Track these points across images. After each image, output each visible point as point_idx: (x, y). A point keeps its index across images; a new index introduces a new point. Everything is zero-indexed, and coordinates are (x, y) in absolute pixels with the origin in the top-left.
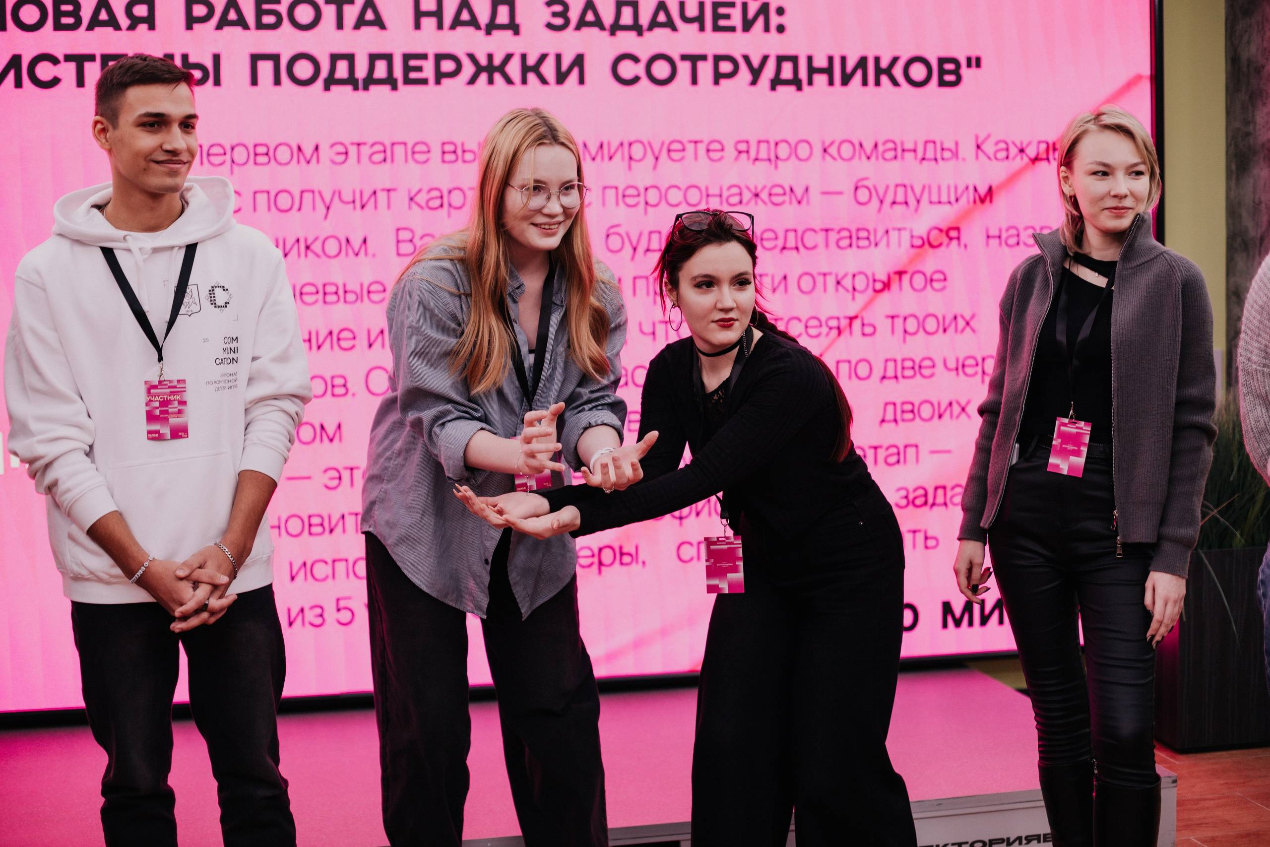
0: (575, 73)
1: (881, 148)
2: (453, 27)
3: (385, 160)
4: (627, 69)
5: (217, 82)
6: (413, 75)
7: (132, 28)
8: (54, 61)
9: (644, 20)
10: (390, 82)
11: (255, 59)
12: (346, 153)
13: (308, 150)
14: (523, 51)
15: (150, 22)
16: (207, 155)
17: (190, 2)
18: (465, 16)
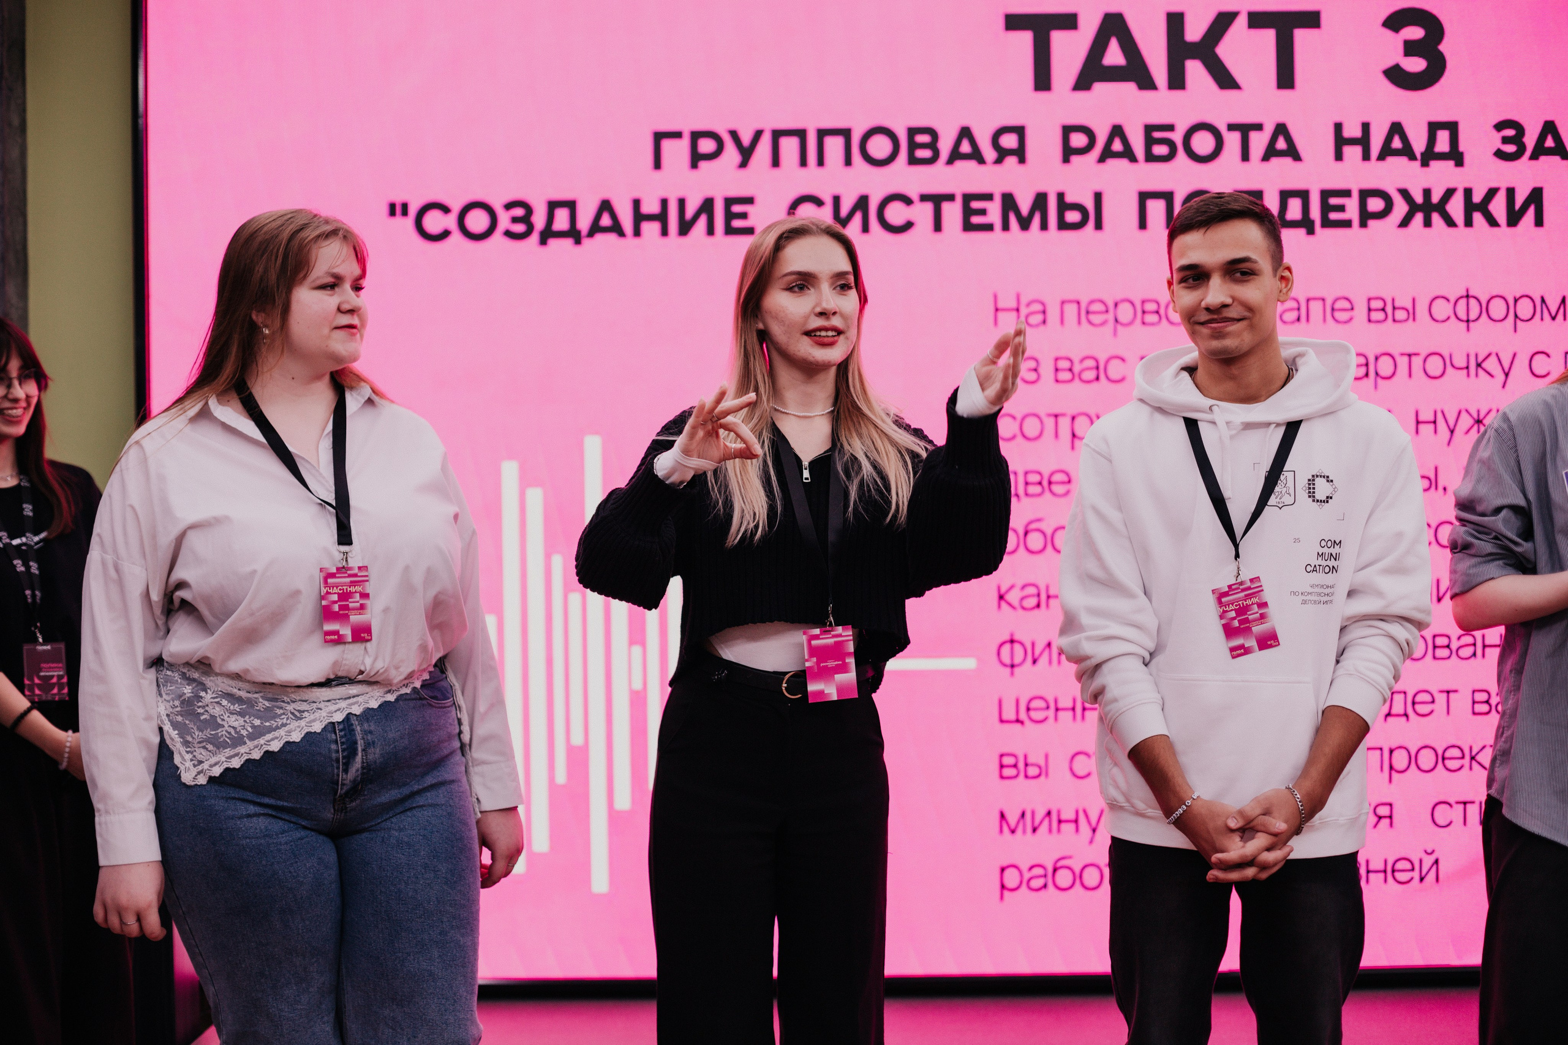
0: (1531, 213)
2: (1381, 157)
3: (1298, 319)
5: (1099, 226)
6: (1333, 216)
7: (999, 161)
8: (907, 201)
10: (1306, 224)
11: (1144, 197)
14: (1467, 185)
15: (1020, 154)
16: (1085, 313)
17: (1067, 130)
18: (1397, 143)
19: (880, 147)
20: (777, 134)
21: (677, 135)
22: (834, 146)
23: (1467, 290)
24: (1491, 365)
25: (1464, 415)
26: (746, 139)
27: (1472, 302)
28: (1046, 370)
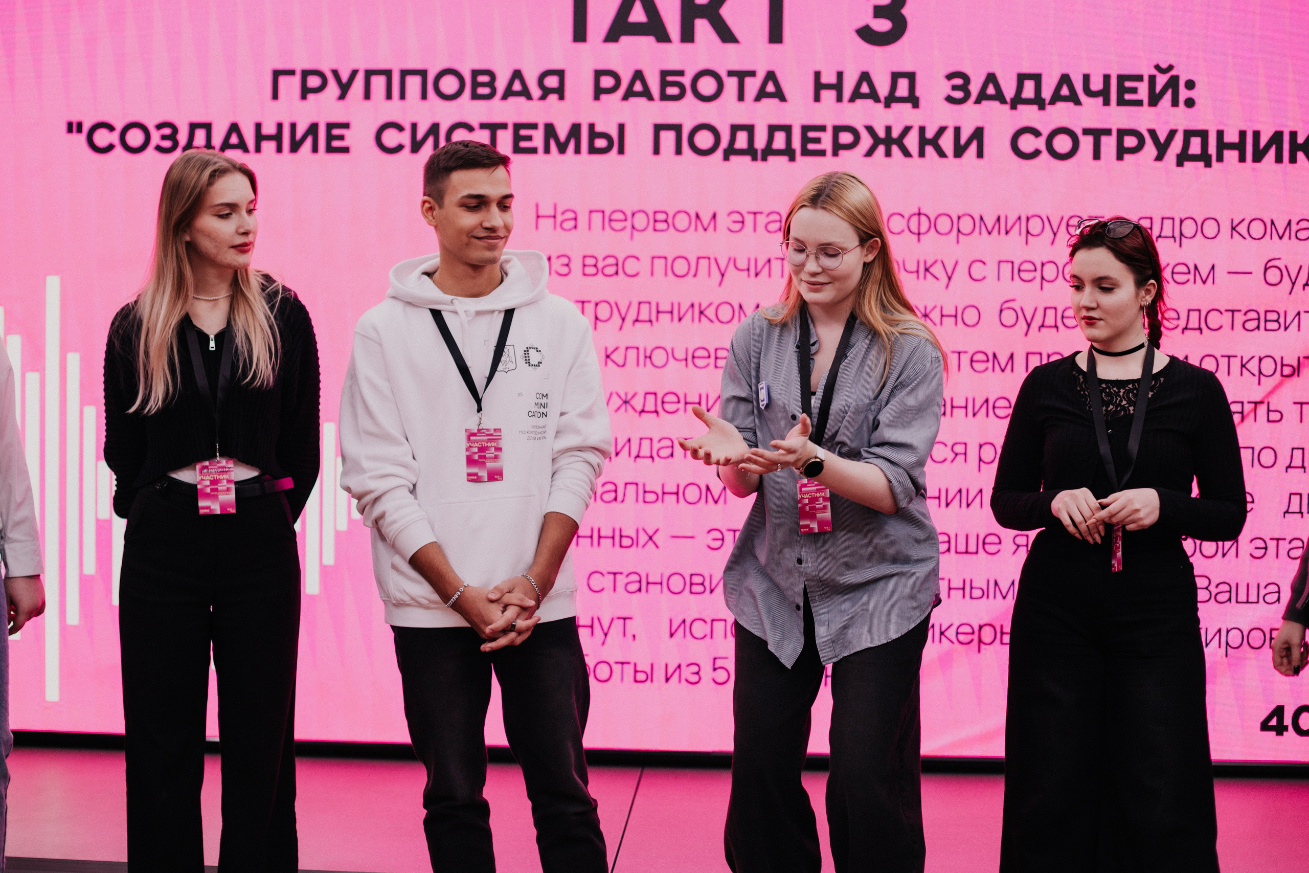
0: (974, 147)
1: (1294, 228)
2: (852, 100)
4: (1027, 143)
5: (621, 151)
6: (811, 146)
7: (543, 98)
8: (470, 128)
9: (1047, 94)
10: (789, 152)
11: (658, 128)
12: (743, 222)
13: (706, 218)
14: (922, 123)
15: (560, 92)
16: (608, 221)
17: (598, 74)
18: (865, 89)
19: (449, 85)
20: (369, 74)
21: (291, 73)
22: (413, 83)
23: (919, 209)
24: (937, 270)
26: (345, 78)
27: (923, 218)
28: (576, 266)
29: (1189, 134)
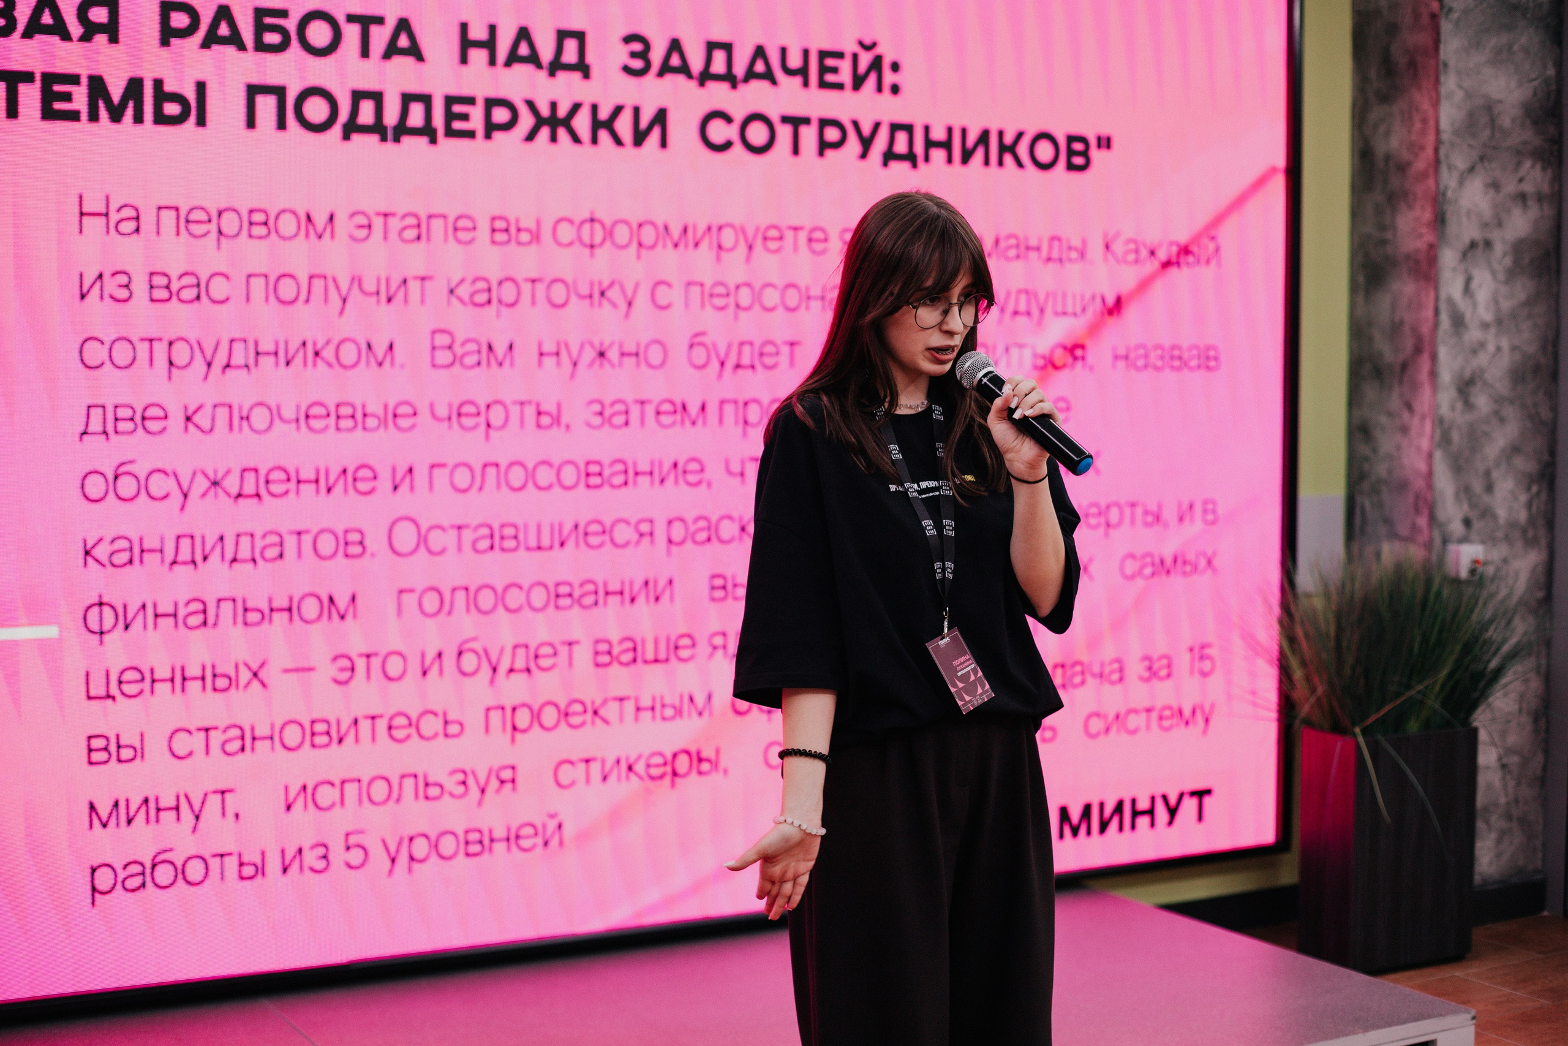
0: (656, 134)
1: (1003, 244)
2: (508, 64)
3: (419, 238)
4: (718, 131)
5: (201, 122)
6: (457, 125)
7: (86, 38)
9: (739, 70)
10: (428, 131)
11: (253, 91)
12: (369, 227)
13: (320, 220)
14: (593, 100)
15: (112, 30)
16: (185, 221)
17: (167, 8)
18: (524, 50)
23: (592, 214)
24: (614, 294)
25: (588, 348)
27: (597, 226)
28: (140, 286)
29: (895, 128)
